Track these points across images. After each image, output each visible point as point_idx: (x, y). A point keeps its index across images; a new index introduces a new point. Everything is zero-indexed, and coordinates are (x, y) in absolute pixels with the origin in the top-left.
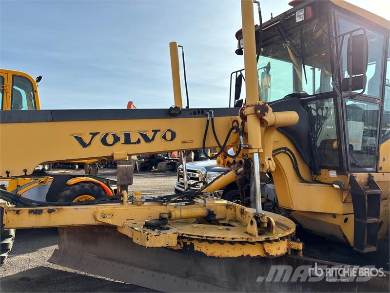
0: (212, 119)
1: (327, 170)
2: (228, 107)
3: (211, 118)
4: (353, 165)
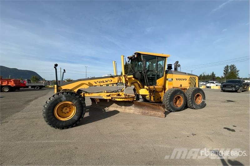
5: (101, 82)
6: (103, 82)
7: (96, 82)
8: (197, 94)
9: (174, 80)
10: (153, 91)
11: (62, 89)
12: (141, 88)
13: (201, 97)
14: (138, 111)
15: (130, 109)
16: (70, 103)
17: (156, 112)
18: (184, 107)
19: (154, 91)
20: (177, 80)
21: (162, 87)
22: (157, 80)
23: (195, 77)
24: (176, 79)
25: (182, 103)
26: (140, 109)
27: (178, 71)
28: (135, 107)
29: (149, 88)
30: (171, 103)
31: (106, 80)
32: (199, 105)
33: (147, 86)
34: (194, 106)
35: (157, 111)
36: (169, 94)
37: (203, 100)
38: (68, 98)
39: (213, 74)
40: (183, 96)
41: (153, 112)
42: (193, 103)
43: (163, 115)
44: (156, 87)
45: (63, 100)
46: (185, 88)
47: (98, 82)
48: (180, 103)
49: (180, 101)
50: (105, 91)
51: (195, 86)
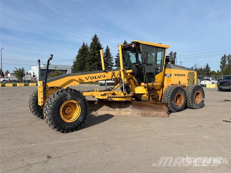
5: (93, 78)
6: (95, 78)
7: (88, 78)
8: (196, 92)
9: (173, 75)
10: (151, 88)
11: (48, 86)
12: (137, 86)
13: (200, 96)
14: (137, 113)
15: (127, 111)
16: (74, 102)
17: (158, 112)
18: (184, 107)
19: (153, 88)
20: (176, 76)
21: (161, 84)
22: (156, 76)
23: (194, 73)
24: (175, 74)
25: (183, 101)
26: (139, 109)
27: (176, 64)
28: (133, 108)
29: (148, 85)
30: (172, 102)
31: (98, 75)
32: (199, 105)
33: (145, 83)
34: (194, 105)
35: (159, 110)
36: (170, 91)
37: (202, 99)
38: (73, 96)
39: (207, 66)
40: (184, 93)
41: (155, 113)
42: (193, 102)
43: (166, 115)
44: (154, 84)
45: (68, 98)
46: (184, 85)
47: (90, 78)
48: (180, 103)
49: (180, 100)
50: (97, 90)
51: (193, 83)
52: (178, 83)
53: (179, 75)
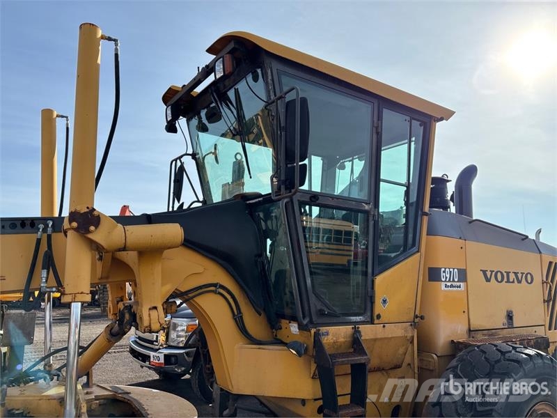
0: (49, 237)
1: (288, 321)
2: (166, 211)
3: (45, 235)
4: (321, 313)
52: (499, 321)
53: (503, 277)
